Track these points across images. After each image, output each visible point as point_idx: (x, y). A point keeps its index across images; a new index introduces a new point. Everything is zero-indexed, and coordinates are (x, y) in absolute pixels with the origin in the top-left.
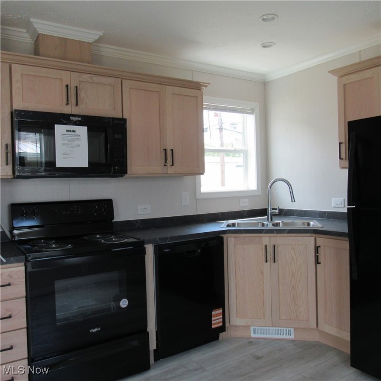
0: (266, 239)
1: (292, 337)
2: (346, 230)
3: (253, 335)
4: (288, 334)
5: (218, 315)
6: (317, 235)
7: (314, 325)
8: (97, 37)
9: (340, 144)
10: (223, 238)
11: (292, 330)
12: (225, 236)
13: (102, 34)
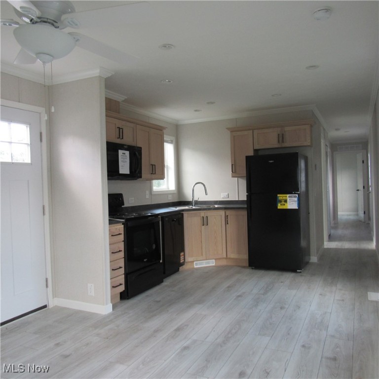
0: (203, 213)
1: (214, 264)
2: (246, 206)
3: (195, 267)
4: (212, 263)
5: (182, 255)
6: (226, 210)
7: (225, 256)
8: (123, 99)
9: (232, 165)
10: (183, 214)
11: (214, 260)
12: (183, 212)
13: (126, 97)
